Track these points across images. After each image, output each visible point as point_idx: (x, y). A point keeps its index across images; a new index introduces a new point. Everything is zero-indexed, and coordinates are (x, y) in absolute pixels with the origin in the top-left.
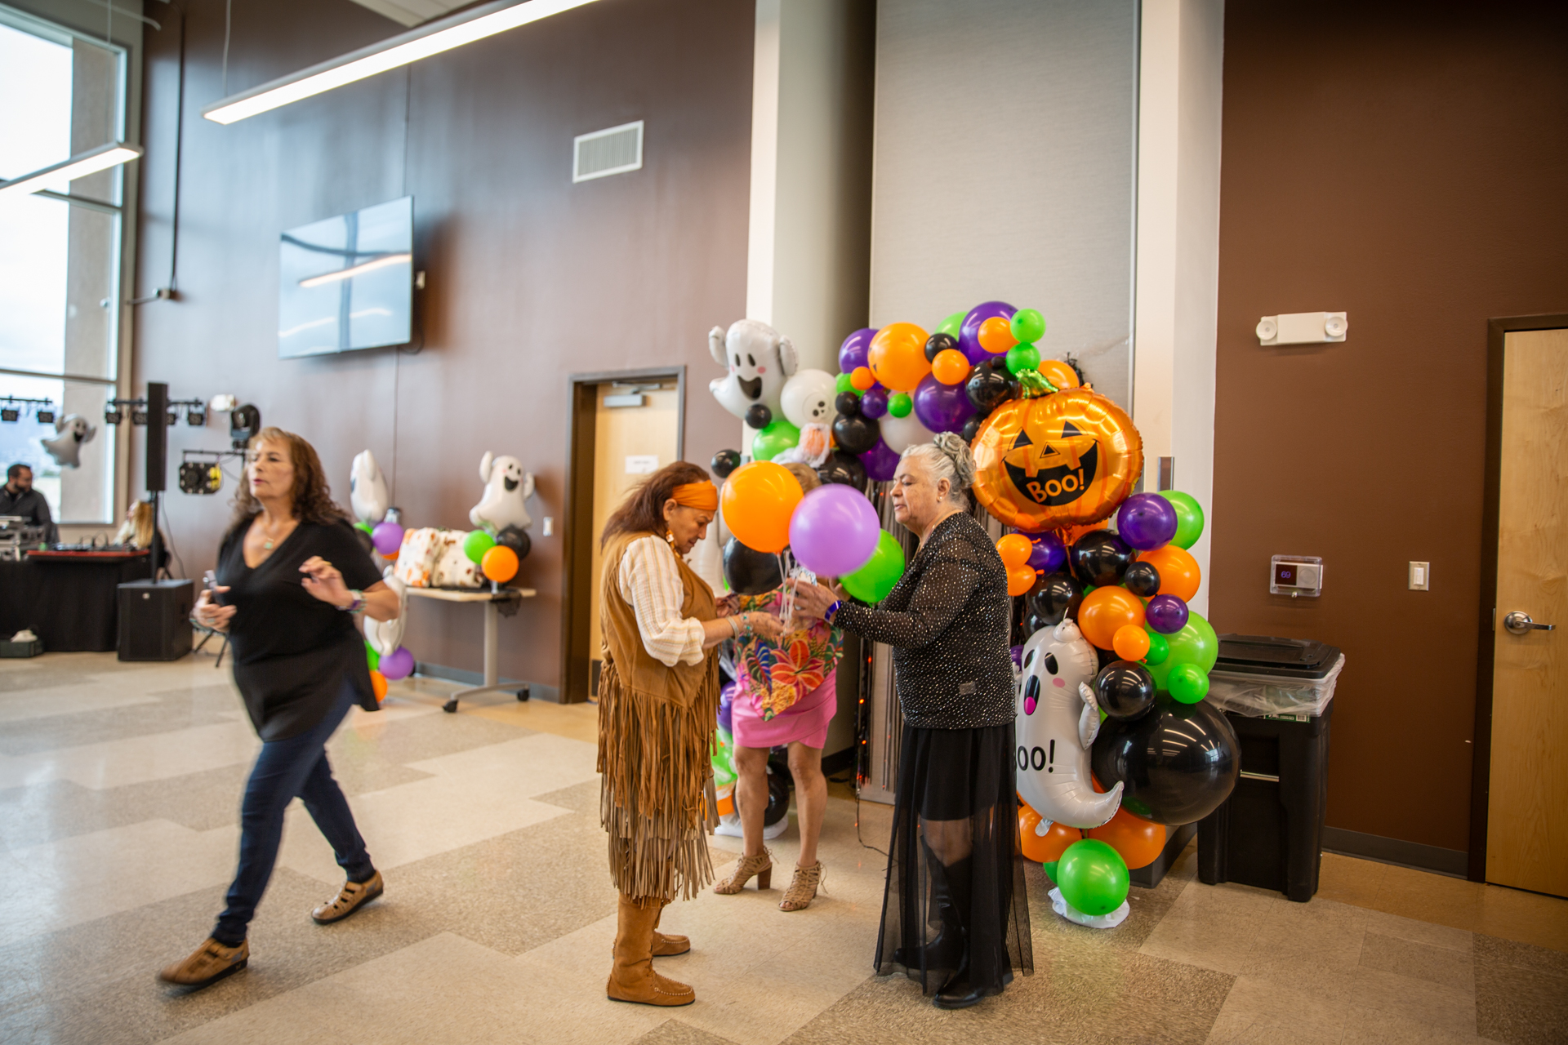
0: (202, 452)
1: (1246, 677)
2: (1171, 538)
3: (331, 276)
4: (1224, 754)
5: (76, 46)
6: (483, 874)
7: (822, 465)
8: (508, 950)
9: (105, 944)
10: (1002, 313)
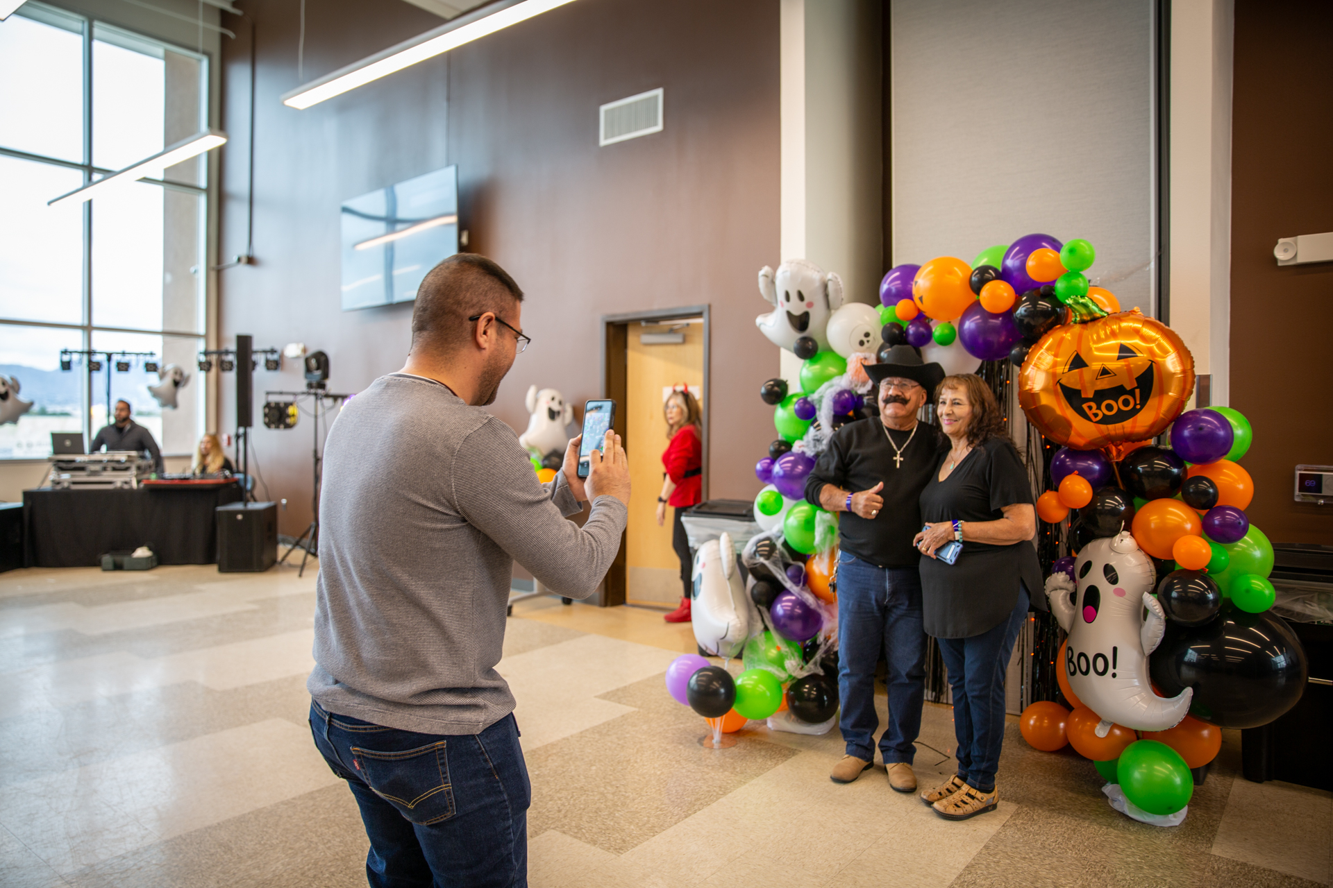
0: (281, 393)
1: (1295, 584)
2: (1226, 453)
3: (375, 240)
4: (1292, 661)
5: (167, 57)
6: (571, 772)
7: (869, 391)
8: (612, 848)
9: (252, 840)
10: (1044, 244)
